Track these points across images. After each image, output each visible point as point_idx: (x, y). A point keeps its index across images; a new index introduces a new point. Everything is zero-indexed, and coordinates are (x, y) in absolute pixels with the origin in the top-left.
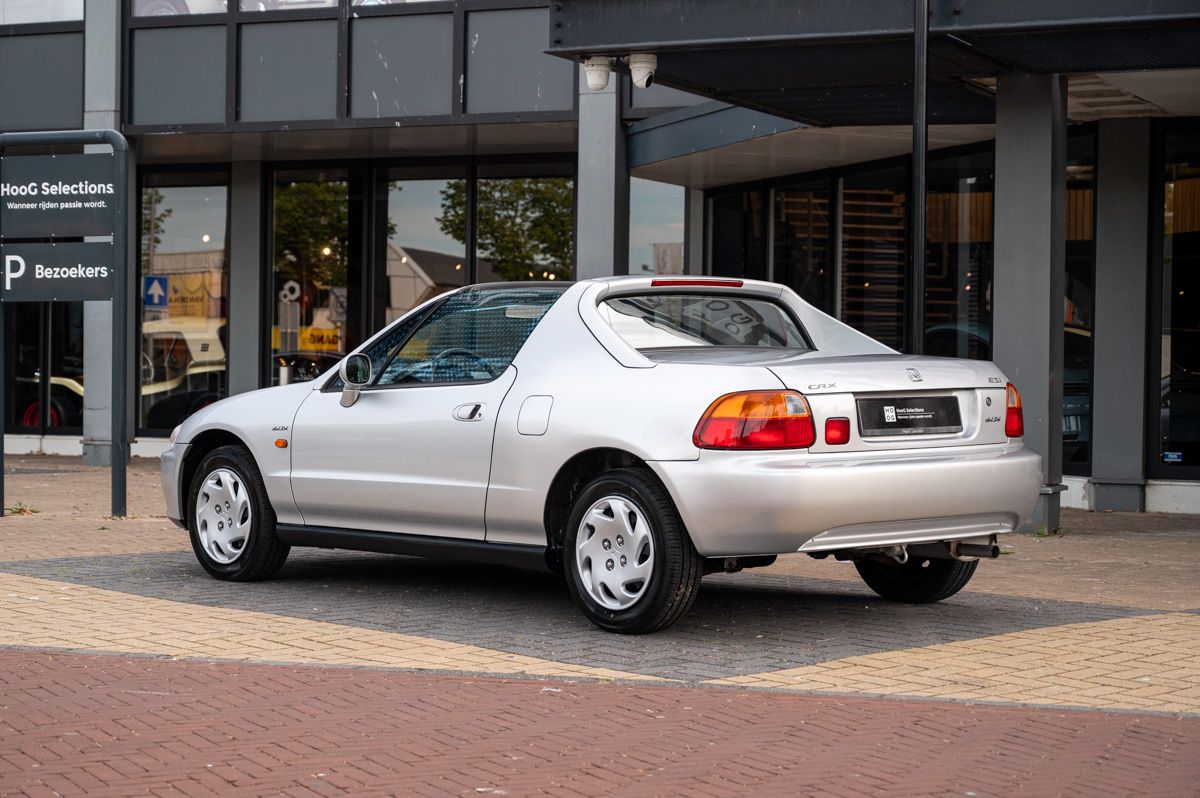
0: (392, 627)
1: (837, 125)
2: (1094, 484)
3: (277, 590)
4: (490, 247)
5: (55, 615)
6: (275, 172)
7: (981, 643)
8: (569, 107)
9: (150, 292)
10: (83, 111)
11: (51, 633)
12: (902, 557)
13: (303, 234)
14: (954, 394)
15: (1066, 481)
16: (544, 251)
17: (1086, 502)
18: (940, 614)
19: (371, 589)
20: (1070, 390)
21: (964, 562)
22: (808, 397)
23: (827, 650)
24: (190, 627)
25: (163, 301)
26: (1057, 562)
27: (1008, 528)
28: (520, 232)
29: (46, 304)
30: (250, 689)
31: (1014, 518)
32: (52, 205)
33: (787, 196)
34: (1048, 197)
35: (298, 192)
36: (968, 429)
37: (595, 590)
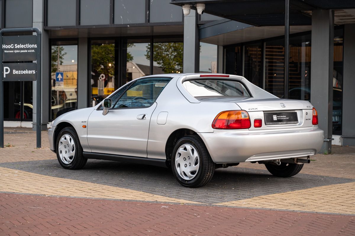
0: (117, 185)
1: (263, 26)
2: (343, 138)
3: (83, 172)
4: (162, 63)
5: (12, 181)
6: (92, 41)
7: (304, 191)
8: (181, 21)
9: (58, 77)
10: (32, 22)
11: (9, 187)
12: (279, 163)
13: (105, 60)
14: (296, 111)
15: (334, 137)
16: (178, 65)
17: (340, 143)
18: (292, 181)
19: (112, 172)
20: (335, 108)
21: (299, 165)
22: (248, 112)
23: (254, 193)
24: (53, 185)
25: (62, 80)
26: (330, 163)
27: (313, 154)
28: (170, 59)
29: (22, 82)
30: (68, 206)
31: (315, 151)
32: (18, 51)
33: (250, 48)
34: (328, 48)
35: (104, 47)
36: (300, 122)
37: (181, 174)
